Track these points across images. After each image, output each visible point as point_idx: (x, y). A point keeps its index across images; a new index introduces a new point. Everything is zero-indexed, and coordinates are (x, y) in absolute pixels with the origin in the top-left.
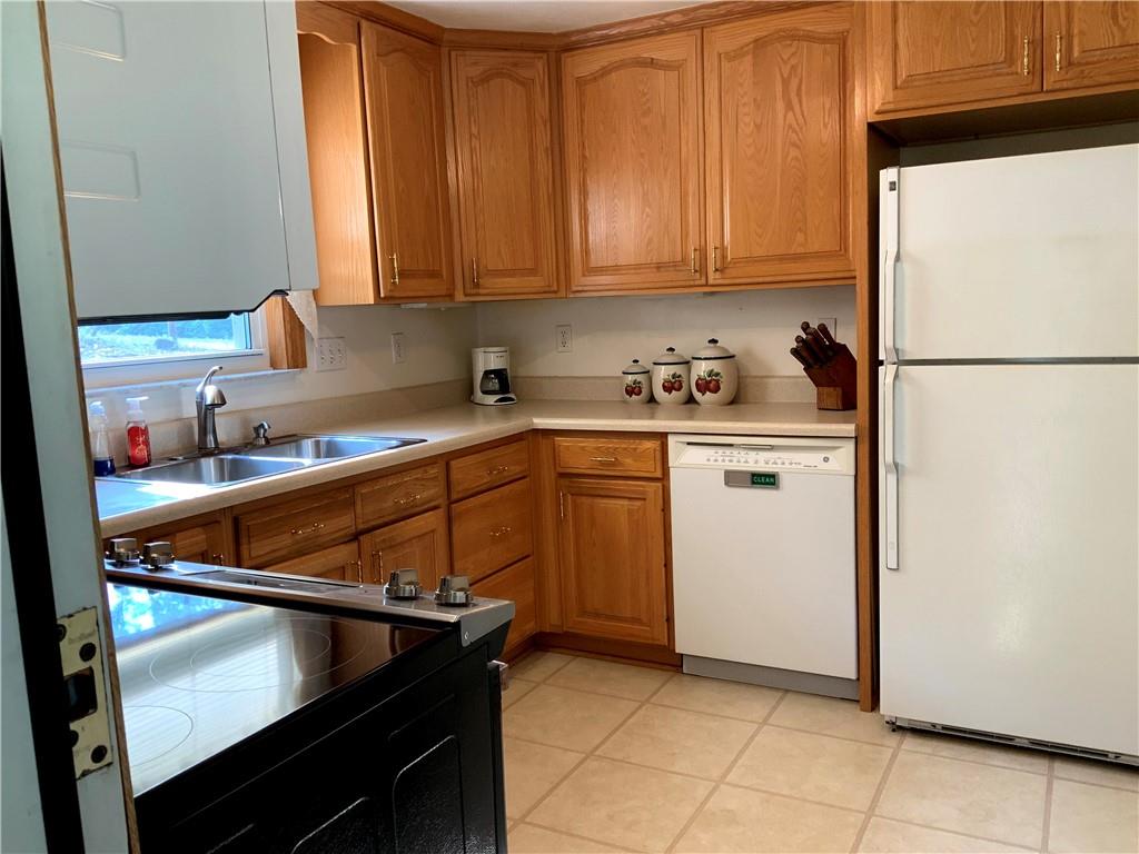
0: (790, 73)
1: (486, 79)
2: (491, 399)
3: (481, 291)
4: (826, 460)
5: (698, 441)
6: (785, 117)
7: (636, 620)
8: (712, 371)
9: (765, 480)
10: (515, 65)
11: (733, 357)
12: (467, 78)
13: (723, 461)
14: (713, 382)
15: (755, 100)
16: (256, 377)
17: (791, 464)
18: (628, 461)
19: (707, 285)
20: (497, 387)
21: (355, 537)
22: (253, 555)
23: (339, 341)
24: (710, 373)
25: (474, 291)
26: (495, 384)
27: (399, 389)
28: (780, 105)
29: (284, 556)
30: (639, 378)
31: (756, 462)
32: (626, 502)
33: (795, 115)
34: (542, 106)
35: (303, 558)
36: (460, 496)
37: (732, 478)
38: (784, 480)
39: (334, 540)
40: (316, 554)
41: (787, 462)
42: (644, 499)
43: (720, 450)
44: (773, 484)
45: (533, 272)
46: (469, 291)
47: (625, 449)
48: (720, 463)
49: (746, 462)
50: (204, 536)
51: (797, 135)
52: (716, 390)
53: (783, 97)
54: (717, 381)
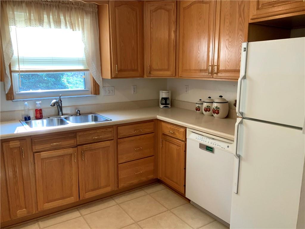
0: (241, 3)
1: (156, 10)
2: (162, 106)
3: (151, 75)
4: (228, 147)
5: (195, 131)
6: (239, 19)
7: (177, 183)
8: (217, 107)
9: (210, 149)
10: (165, 5)
11: (228, 102)
12: (151, 10)
13: (200, 140)
14: (217, 111)
15: (230, 13)
16: (81, 97)
17: (218, 146)
18: (177, 134)
19: (213, 78)
20: (164, 103)
21: (77, 146)
22: (36, 149)
23: (112, 87)
24: (216, 107)
25: (149, 75)
26: (164, 102)
27: (133, 101)
28: (237, 15)
29: (48, 150)
30: (200, 105)
31: (208, 143)
32: (176, 146)
33: (242, 19)
34: (173, 18)
35: (56, 151)
36: (121, 137)
37: (202, 146)
38: (216, 150)
39: (69, 146)
40: (62, 150)
41: (217, 145)
42: (180, 146)
43: (200, 136)
44: (212, 151)
45: (168, 70)
46: (148, 75)
47: (176, 130)
48: (199, 140)
49: (206, 142)
50: (19, 143)
51: (242, 26)
52: (218, 113)
53: (239, 12)
54: (218, 110)
